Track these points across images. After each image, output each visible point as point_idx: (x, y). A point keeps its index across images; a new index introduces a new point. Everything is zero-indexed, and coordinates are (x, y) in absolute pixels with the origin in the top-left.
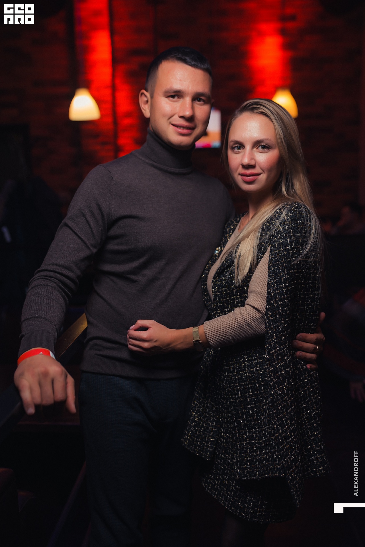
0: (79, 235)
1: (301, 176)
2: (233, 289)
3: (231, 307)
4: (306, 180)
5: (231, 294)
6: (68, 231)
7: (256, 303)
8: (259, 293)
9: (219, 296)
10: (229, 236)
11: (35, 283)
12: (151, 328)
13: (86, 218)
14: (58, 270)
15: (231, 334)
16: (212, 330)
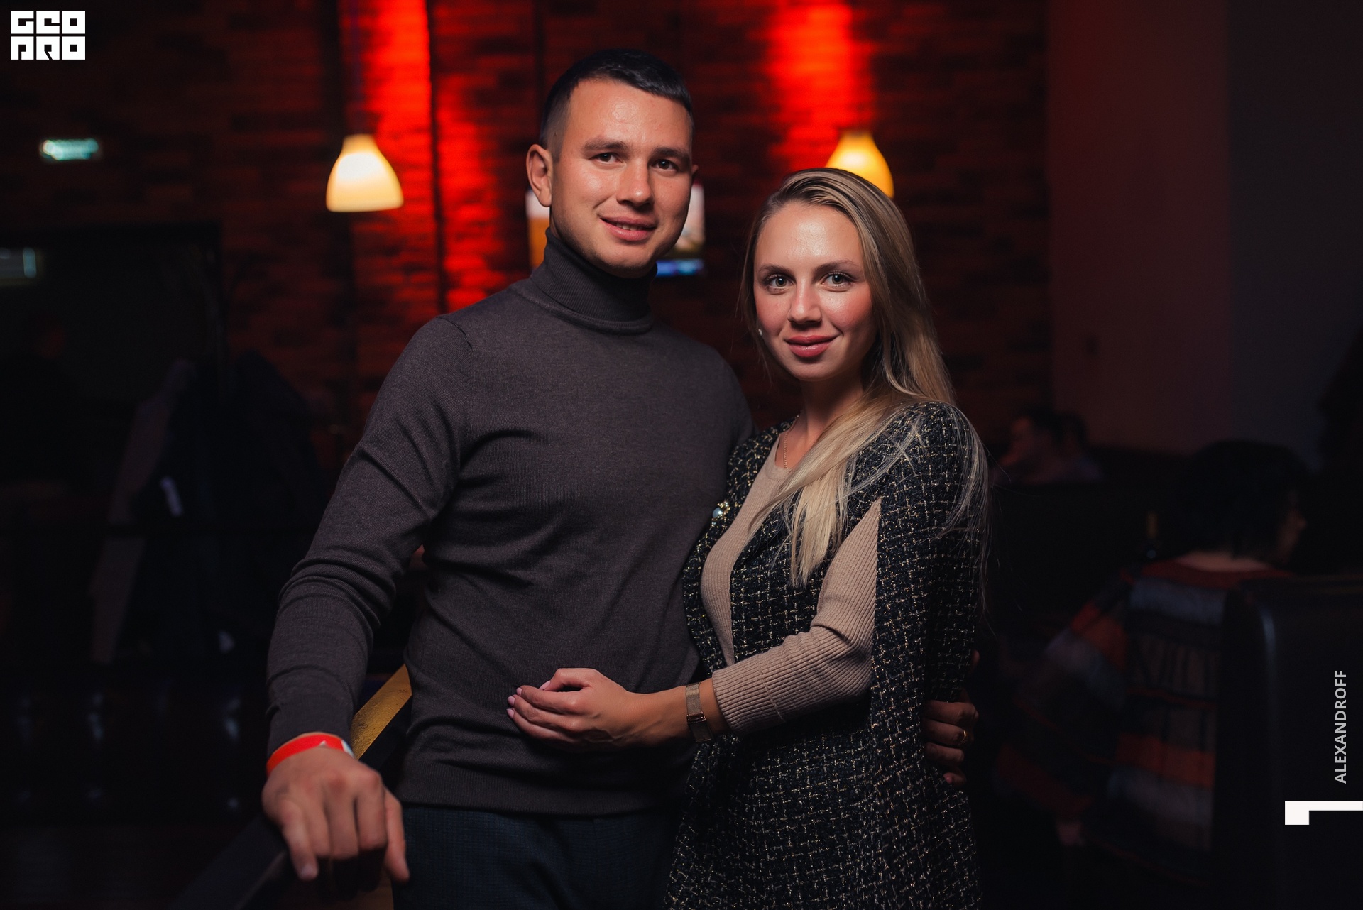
0: (396, 477)
1: (922, 340)
2: (783, 593)
3: (774, 636)
4: (934, 347)
5: (778, 605)
6: (369, 469)
7: (839, 623)
8: (848, 601)
9: (747, 609)
10: (750, 475)
11: (294, 593)
12: (588, 686)
13: (411, 439)
14: (348, 561)
15: (777, 695)
16: (733, 688)
